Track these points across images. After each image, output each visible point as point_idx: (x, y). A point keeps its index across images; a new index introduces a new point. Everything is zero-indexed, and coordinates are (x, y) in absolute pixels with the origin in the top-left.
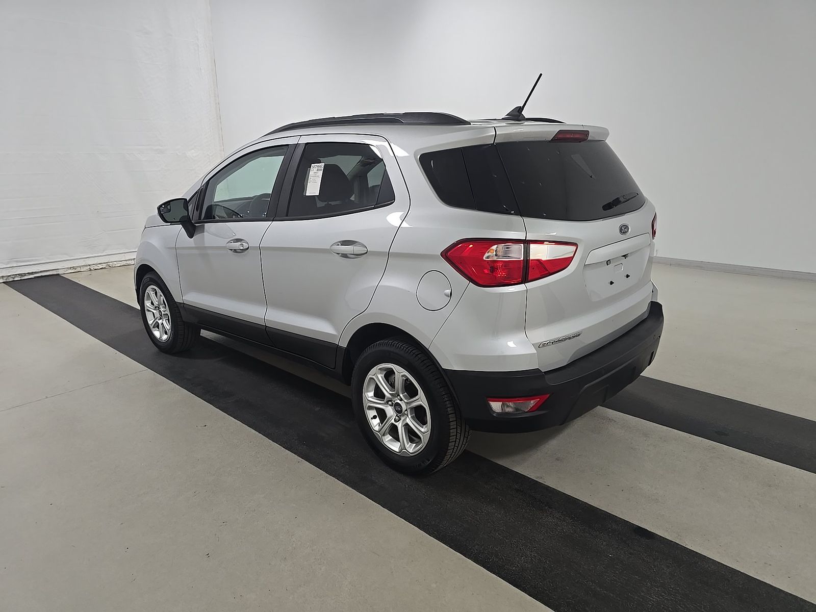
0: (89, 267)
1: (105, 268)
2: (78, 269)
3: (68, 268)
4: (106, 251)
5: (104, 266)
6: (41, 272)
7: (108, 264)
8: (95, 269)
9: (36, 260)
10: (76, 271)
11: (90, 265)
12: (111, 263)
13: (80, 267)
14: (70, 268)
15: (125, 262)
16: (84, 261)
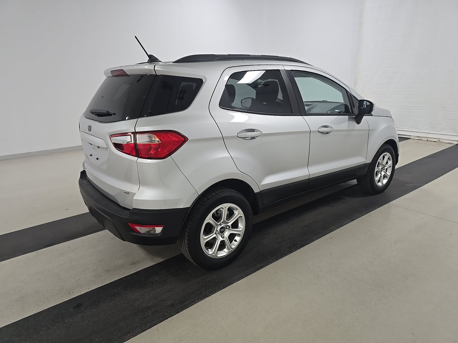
0: (427, 139)
1: (436, 142)
2: (421, 139)
3: (416, 136)
4: (441, 132)
5: (436, 140)
6: (402, 135)
7: (440, 140)
8: (430, 141)
9: (403, 129)
10: (420, 139)
11: (428, 138)
12: (441, 140)
13: (423, 137)
14: (417, 137)
15: (451, 141)
16: (426, 134)
